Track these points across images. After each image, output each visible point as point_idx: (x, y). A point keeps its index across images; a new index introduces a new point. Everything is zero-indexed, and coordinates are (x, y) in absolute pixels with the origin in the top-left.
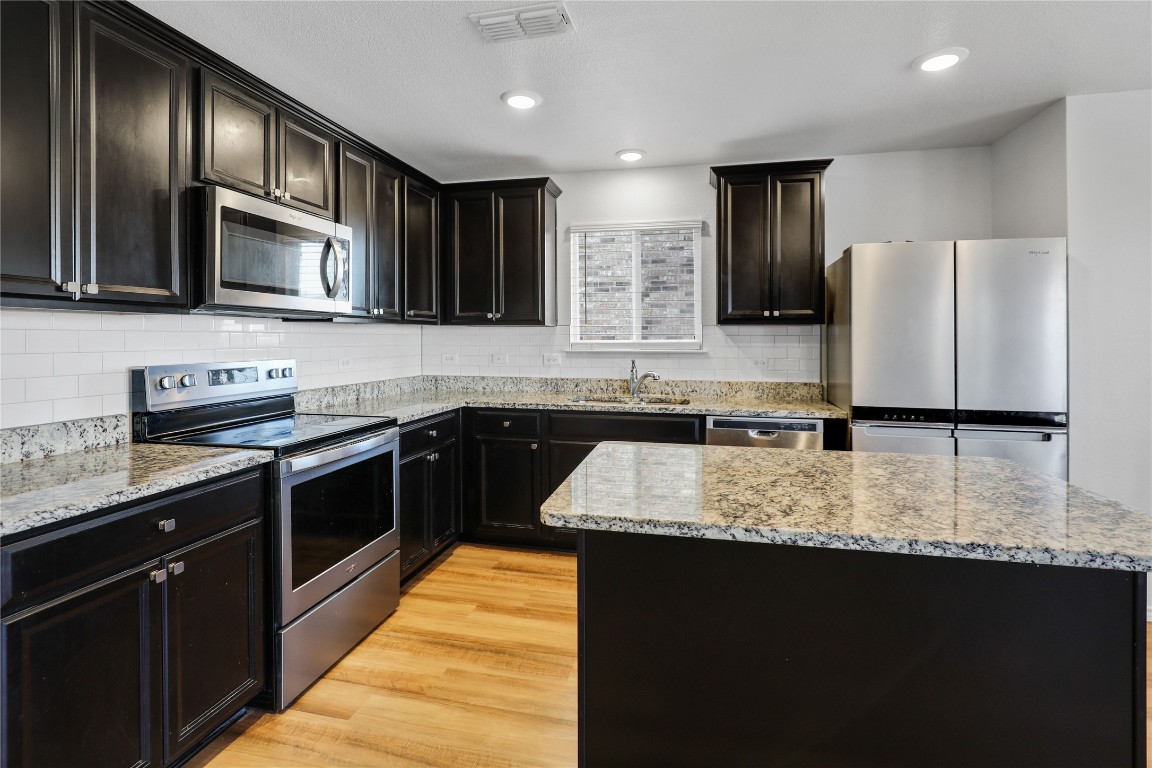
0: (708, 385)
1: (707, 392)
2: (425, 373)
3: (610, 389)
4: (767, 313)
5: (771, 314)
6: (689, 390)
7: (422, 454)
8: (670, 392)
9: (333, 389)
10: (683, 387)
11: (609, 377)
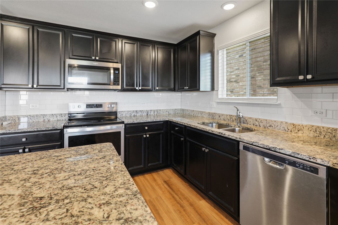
0: (279, 124)
1: (278, 128)
2: (182, 108)
3: (231, 119)
4: (301, 77)
5: (305, 77)
6: (268, 125)
7: (142, 134)
8: (258, 125)
9: (136, 111)
10: (265, 123)
11: (231, 114)
